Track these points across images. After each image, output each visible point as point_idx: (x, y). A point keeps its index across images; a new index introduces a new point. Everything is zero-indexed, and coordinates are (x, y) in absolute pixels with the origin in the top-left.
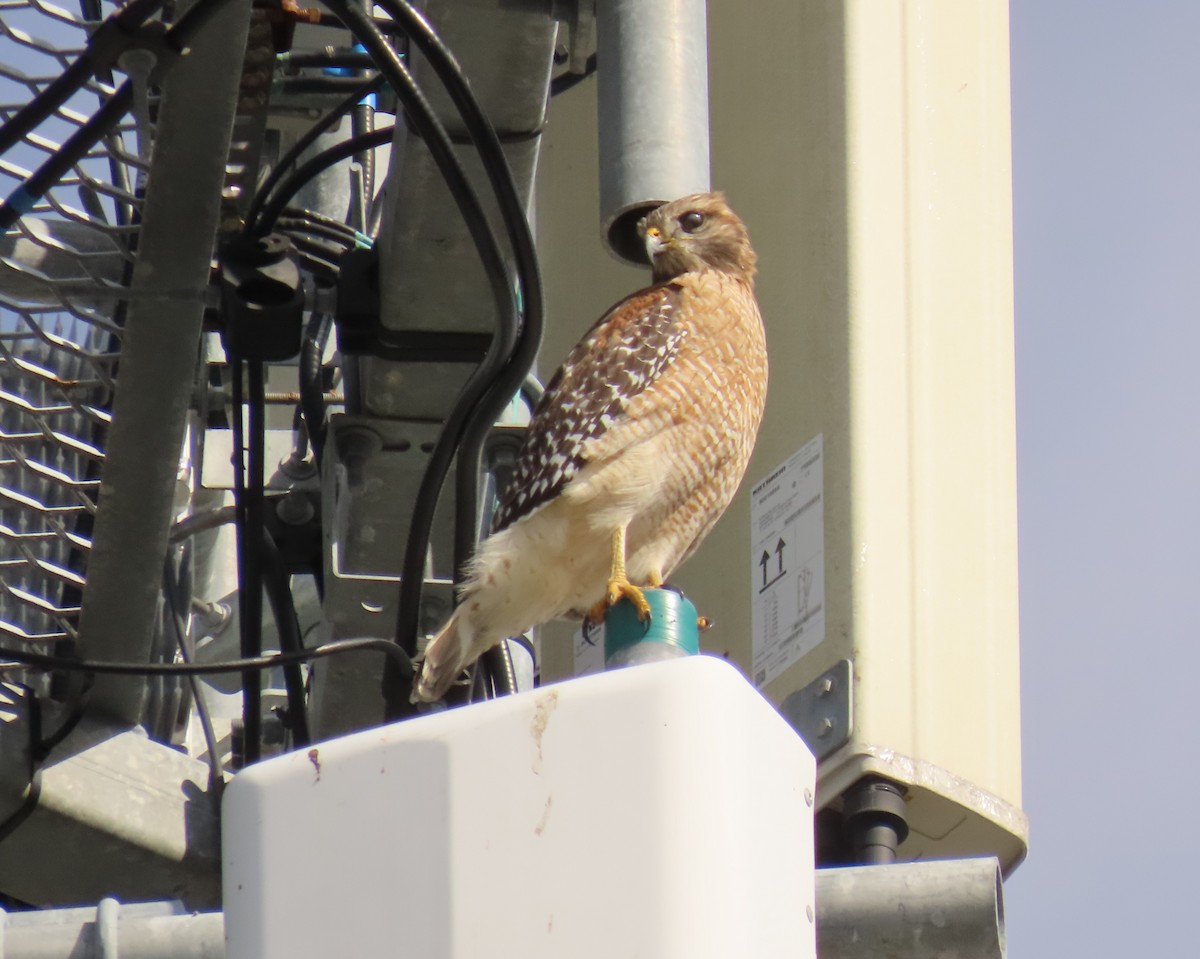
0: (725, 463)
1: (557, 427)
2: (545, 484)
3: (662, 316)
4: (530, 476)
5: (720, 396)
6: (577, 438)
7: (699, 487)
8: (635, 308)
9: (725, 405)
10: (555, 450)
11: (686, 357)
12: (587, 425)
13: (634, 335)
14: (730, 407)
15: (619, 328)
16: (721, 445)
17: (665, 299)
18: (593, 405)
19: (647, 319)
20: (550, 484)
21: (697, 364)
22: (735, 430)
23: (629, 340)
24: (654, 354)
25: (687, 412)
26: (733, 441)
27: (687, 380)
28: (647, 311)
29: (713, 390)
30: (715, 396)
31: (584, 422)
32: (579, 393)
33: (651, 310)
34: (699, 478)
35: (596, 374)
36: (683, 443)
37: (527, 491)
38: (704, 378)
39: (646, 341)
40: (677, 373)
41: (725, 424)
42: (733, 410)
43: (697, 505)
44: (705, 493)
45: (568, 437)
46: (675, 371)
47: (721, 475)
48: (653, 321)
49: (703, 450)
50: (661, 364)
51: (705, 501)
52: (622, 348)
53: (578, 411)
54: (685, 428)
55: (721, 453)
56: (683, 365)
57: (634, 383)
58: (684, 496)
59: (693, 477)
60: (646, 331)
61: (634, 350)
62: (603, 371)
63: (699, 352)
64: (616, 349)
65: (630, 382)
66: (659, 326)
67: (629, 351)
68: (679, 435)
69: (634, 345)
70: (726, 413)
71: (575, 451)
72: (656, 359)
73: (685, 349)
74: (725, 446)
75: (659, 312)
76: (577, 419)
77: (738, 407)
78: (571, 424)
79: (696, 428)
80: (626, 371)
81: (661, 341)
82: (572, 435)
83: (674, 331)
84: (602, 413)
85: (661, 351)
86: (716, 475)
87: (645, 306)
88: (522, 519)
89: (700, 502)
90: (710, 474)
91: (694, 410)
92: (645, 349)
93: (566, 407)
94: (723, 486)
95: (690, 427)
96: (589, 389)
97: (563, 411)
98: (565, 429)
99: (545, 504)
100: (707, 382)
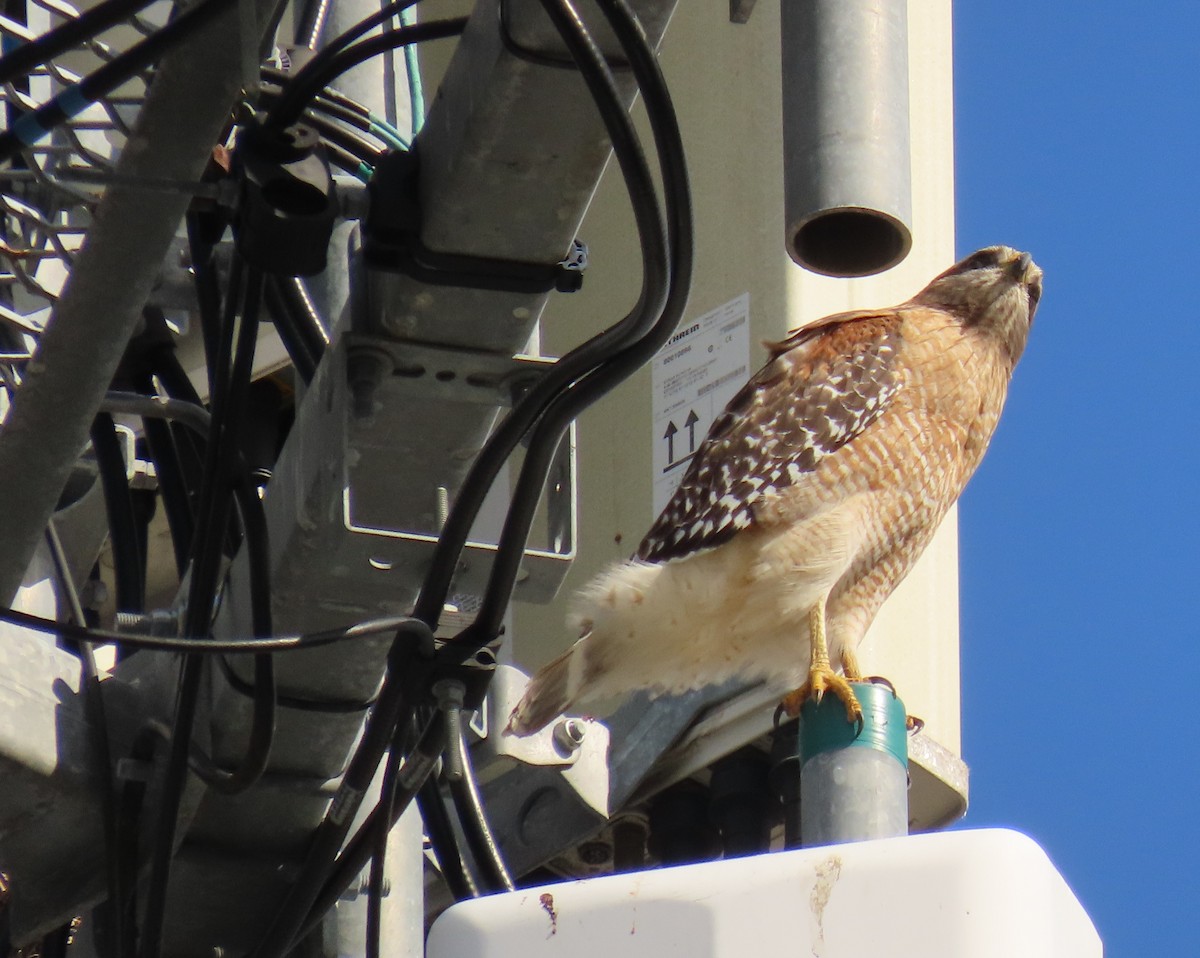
0: (917, 533)
1: (737, 462)
2: (709, 527)
3: (879, 359)
4: (693, 511)
5: (923, 460)
6: (757, 482)
7: (885, 557)
8: (849, 340)
9: (927, 470)
10: (729, 490)
11: (897, 412)
12: (770, 471)
13: (843, 374)
14: (931, 474)
15: (828, 361)
16: (915, 514)
17: (885, 337)
18: (781, 448)
19: (861, 358)
20: (716, 528)
21: (905, 421)
22: (933, 498)
23: (837, 380)
24: (862, 405)
25: (885, 477)
26: (929, 510)
27: (891, 441)
28: (864, 349)
29: (918, 454)
30: (918, 461)
31: (768, 466)
32: (768, 429)
33: (867, 347)
34: (888, 548)
35: (792, 411)
36: (879, 511)
37: (688, 528)
38: (911, 439)
39: (855, 387)
40: (880, 431)
41: (923, 492)
42: (934, 476)
43: (883, 577)
44: (891, 564)
45: (746, 478)
46: (880, 427)
47: (910, 544)
48: (868, 363)
49: (896, 519)
50: (867, 419)
51: (891, 572)
52: (827, 388)
53: (764, 450)
54: (881, 495)
55: (914, 522)
56: (889, 420)
57: (833, 434)
58: (868, 566)
59: (881, 548)
60: (858, 373)
61: (841, 395)
62: (801, 410)
63: (910, 407)
64: (820, 386)
65: (828, 432)
66: (874, 371)
67: (835, 394)
68: (876, 503)
69: (841, 386)
70: (926, 480)
71: (751, 498)
72: (863, 411)
73: (898, 402)
74: (919, 516)
75: (876, 353)
76: (762, 460)
77: (940, 473)
78: (753, 465)
79: (894, 496)
80: (828, 417)
81: (872, 391)
82: (751, 477)
83: (889, 382)
84: (790, 461)
85: (871, 403)
86: (905, 544)
87: (861, 341)
88: (674, 560)
89: (885, 574)
90: (899, 543)
91: (894, 475)
92: (853, 396)
93: (752, 441)
94: (910, 556)
95: (887, 495)
96: (779, 428)
97: (746, 445)
98: (744, 467)
99: (706, 551)
100: (913, 445)
